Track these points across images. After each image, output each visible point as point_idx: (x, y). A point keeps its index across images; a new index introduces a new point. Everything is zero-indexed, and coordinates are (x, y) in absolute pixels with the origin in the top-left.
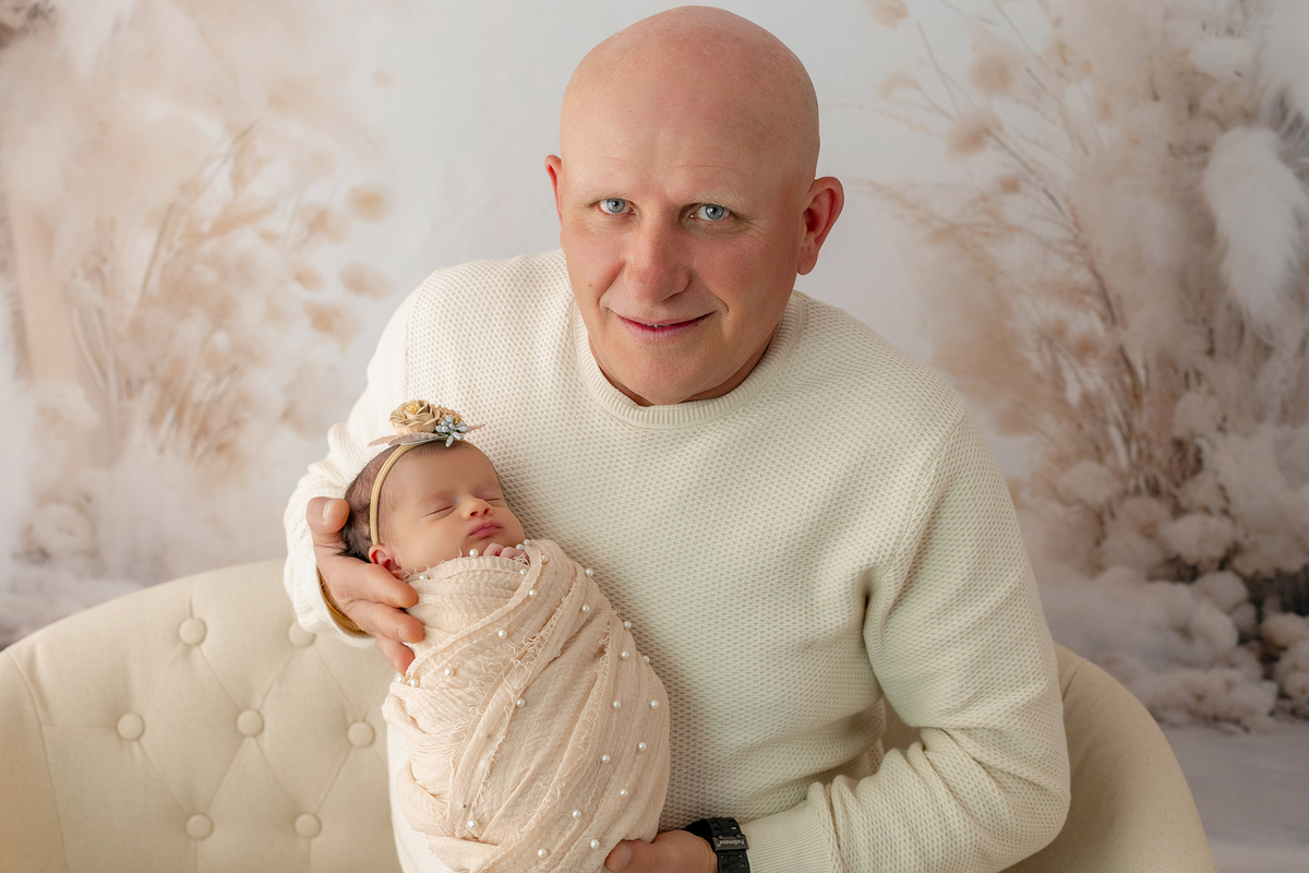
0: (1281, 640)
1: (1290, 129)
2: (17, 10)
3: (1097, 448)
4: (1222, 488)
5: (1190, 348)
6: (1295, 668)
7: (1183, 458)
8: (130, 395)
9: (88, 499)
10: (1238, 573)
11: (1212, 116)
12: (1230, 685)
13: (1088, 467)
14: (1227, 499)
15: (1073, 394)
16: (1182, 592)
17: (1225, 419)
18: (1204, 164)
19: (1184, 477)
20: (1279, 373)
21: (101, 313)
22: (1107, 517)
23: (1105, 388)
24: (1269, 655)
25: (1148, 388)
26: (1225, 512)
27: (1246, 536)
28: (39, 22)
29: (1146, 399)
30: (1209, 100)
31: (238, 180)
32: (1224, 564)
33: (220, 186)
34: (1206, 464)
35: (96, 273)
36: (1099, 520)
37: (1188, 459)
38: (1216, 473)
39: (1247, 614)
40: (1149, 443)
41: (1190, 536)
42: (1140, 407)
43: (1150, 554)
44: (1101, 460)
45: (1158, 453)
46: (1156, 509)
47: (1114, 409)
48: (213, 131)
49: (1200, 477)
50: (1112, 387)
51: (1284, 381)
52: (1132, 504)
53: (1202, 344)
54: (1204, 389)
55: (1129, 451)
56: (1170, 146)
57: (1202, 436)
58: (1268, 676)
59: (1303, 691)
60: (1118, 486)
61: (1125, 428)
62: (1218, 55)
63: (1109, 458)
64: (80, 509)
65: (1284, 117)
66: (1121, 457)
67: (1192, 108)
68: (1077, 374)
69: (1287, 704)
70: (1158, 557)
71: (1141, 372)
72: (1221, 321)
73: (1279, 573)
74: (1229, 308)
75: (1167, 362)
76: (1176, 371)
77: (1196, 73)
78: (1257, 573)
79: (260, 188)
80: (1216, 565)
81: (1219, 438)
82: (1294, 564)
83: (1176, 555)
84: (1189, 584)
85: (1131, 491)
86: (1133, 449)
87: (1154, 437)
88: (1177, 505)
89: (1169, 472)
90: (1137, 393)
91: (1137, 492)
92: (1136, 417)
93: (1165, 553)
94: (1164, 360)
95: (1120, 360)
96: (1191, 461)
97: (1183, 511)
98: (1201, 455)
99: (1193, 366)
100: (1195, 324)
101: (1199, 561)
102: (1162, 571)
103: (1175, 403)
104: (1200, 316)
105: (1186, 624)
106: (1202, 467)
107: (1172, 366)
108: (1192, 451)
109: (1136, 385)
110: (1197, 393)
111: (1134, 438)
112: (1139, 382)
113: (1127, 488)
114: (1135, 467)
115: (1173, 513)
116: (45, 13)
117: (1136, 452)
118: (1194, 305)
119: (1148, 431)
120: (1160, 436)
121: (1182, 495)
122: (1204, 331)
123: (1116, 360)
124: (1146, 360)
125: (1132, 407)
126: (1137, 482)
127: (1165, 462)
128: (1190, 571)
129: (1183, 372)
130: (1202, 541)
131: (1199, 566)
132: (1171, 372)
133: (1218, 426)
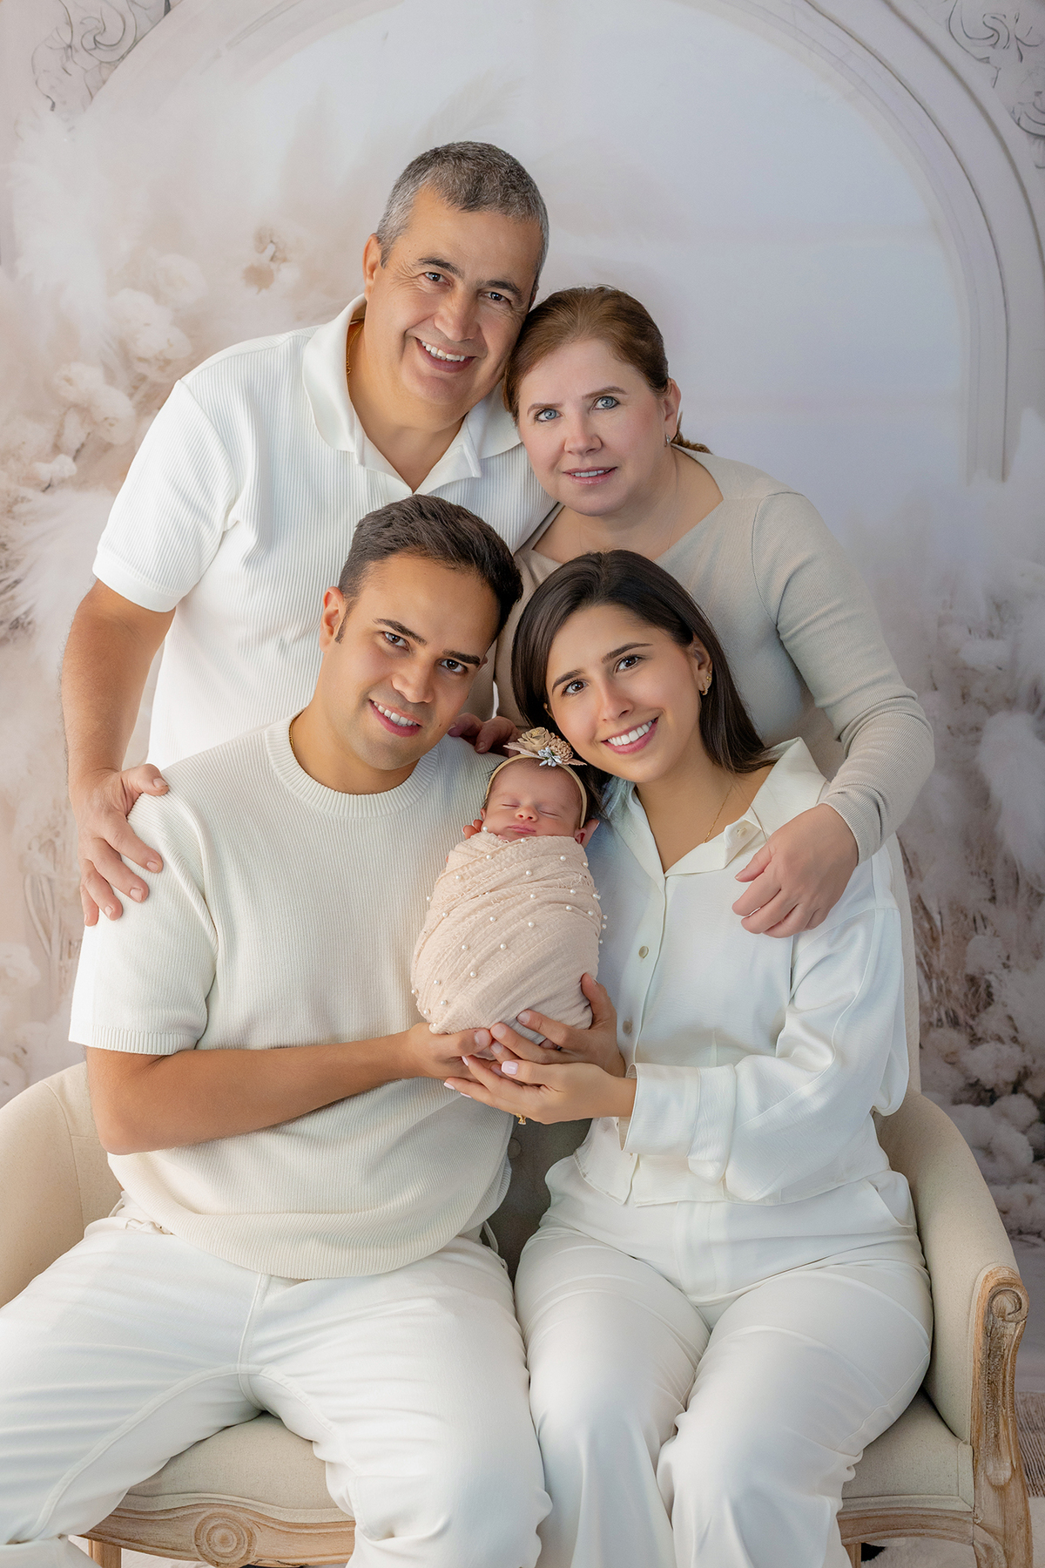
4: (1010, 1018)
5: (975, 896)
7: (977, 991)
8: (70, 956)
9: (25, 1052)
10: (1030, 1096)
11: (981, 702)
12: (1030, 1200)
14: (1016, 1029)
16: (982, 1109)
17: (1008, 958)
18: (977, 742)
19: (978, 1010)
21: (49, 880)
25: (943, 931)
26: (1015, 1040)
27: (1034, 1062)
28: (19, 633)
29: (942, 942)
30: (978, 689)
32: (1016, 1087)
34: (995, 998)
35: (49, 846)
37: (980, 993)
38: (1005, 1005)
40: (947, 980)
41: (988, 1062)
42: (938, 949)
43: (953, 1080)
45: (955, 988)
46: (956, 1038)
49: (991, 1009)
52: (935, 1034)
54: (989, 931)
55: (930, 987)
56: (949, 728)
57: (990, 973)
61: (927, 969)
62: (982, 653)
64: (16, 1060)
65: (1038, 702)
67: (965, 696)
70: (961, 1083)
71: (937, 917)
72: (999, 872)
75: (958, 910)
76: (966, 916)
77: (966, 668)
80: (1010, 1088)
81: (1006, 971)
83: (976, 1080)
84: (988, 1106)
85: (935, 1023)
86: (934, 985)
87: (951, 975)
88: (974, 1035)
89: (966, 1005)
90: (935, 935)
91: (940, 1024)
92: (936, 958)
93: (967, 1078)
94: (955, 907)
95: (919, 908)
96: (984, 995)
97: (979, 1039)
98: (991, 990)
99: (979, 912)
100: (979, 875)
101: (996, 1085)
102: (965, 1095)
103: (967, 944)
104: (983, 868)
105: (989, 1144)
106: (993, 1000)
107: (962, 912)
108: (983, 986)
109: (934, 928)
110: (984, 934)
111: (934, 975)
112: (935, 926)
113: (931, 1020)
114: (936, 1001)
115: (971, 1041)
116: (25, 625)
117: (937, 988)
118: (977, 859)
119: (946, 970)
120: (956, 973)
121: (978, 1025)
122: (987, 881)
123: (916, 907)
124: (940, 908)
125: (931, 948)
126: (939, 1014)
127: (961, 997)
128: (989, 1094)
129: (972, 917)
130: (997, 1067)
131: (996, 1090)
132: (962, 918)
133: (1004, 964)
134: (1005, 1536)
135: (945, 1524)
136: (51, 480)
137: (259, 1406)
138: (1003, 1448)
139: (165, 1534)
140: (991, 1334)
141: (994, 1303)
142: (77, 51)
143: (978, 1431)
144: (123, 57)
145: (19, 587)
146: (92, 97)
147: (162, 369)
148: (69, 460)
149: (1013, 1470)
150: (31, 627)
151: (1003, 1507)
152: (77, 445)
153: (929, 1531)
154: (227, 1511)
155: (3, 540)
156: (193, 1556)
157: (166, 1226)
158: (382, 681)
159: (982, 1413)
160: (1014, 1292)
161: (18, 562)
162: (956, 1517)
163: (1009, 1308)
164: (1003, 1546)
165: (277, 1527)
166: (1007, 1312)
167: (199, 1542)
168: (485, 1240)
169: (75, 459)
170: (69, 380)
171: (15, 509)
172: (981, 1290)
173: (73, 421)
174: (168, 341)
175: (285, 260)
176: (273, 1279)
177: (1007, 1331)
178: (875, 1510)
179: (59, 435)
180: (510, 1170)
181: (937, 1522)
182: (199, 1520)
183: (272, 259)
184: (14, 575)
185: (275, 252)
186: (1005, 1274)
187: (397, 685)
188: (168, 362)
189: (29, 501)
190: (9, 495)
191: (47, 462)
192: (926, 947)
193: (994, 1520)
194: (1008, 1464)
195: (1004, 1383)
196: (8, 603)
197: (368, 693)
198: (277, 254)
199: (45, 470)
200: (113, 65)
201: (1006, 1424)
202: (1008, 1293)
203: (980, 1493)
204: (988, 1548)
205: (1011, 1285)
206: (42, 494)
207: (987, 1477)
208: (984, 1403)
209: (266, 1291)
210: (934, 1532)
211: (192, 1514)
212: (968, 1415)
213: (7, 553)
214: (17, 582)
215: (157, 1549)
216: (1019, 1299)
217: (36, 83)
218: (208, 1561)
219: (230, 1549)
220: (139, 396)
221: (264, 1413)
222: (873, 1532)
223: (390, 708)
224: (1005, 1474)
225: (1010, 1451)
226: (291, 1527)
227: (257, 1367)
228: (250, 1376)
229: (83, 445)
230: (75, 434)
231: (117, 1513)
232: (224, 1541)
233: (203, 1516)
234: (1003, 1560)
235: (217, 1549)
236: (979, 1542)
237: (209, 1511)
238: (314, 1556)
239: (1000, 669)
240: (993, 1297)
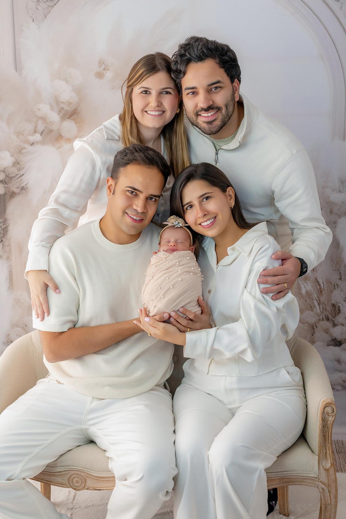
2: (18, 188)
3: (311, 307)
5: (335, 278)
7: (335, 309)
9: (26, 326)
11: (337, 214)
13: (308, 312)
15: (304, 291)
16: (337, 348)
18: (335, 227)
19: (335, 315)
22: (315, 327)
23: (312, 289)
25: (324, 289)
28: (23, 191)
29: (324, 293)
30: (336, 210)
34: (341, 311)
36: (313, 328)
38: (344, 313)
40: (325, 305)
41: (339, 332)
42: (322, 295)
43: (327, 338)
44: (312, 311)
45: (328, 308)
46: (328, 324)
47: (315, 296)
49: (340, 315)
50: (314, 289)
52: (321, 323)
53: (338, 277)
54: (339, 289)
55: (320, 308)
57: (340, 303)
60: (317, 318)
61: (318, 301)
63: (314, 310)
64: (24, 329)
66: (318, 309)
67: (331, 212)
68: (304, 286)
70: (330, 339)
71: (322, 285)
72: (343, 270)
75: (329, 282)
76: (332, 284)
77: (331, 203)
81: (344, 303)
83: (335, 338)
84: (339, 347)
85: (321, 319)
86: (321, 307)
87: (327, 303)
88: (334, 323)
89: (332, 314)
90: (321, 290)
91: (323, 319)
92: (321, 298)
93: (332, 337)
94: (328, 281)
95: (316, 282)
96: (337, 310)
97: (336, 325)
98: (340, 308)
99: (336, 283)
100: (336, 271)
101: (342, 340)
102: (331, 343)
103: (332, 294)
104: (337, 269)
105: (339, 359)
106: (340, 312)
107: (330, 283)
108: (337, 307)
109: (321, 288)
110: (337, 290)
111: (321, 304)
112: (321, 287)
113: (320, 318)
114: (322, 312)
115: (333, 326)
116: (25, 189)
117: (322, 308)
118: (335, 265)
119: (325, 302)
120: (328, 303)
121: (335, 320)
122: (338, 273)
123: (315, 281)
124: (323, 281)
125: (320, 295)
126: (323, 317)
127: (330, 311)
128: (339, 343)
129: (333, 285)
130: (342, 334)
131: (341, 341)
132: (330, 285)
133: (344, 300)
134: (328, 486)
135: (309, 481)
136: (33, 142)
137: (90, 439)
138: (328, 457)
139: (59, 479)
140: (324, 420)
141: (325, 410)
142: (41, 2)
143: (320, 451)
144: (55, 4)
145: (24, 176)
146: (46, 17)
147: (69, 105)
148: (39, 135)
149: (331, 464)
150: (27, 189)
151: (328, 476)
152: (42, 130)
153: (304, 483)
154: (78, 472)
155: (18, 161)
156: (67, 486)
157: (61, 381)
158: (130, 206)
159: (321, 445)
160: (332, 406)
161: (23, 168)
162: (312, 479)
163: (330, 411)
164: (328, 489)
165: (94, 478)
166: (329, 413)
167: (69, 482)
168: (165, 388)
169: (41, 135)
170: (39, 109)
171: (22, 151)
172: (321, 406)
173: (40, 123)
174: (71, 96)
175: (108, 70)
176: (94, 398)
177: (329, 419)
178: (286, 476)
179: (36, 127)
180: (173, 365)
181: (306, 481)
182: (69, 475)
183: (104, 69)
184: (22, 173)
185: (105, 67)
186: (329, 401)
187: (135, 207)
188: (70, 103)
189: (27, 148)
190: (20, 147)
191: (32, 136)
192: (318, 295)
193: (325, 480)
194: (330, 462)
195: (328, 436)
196: (20, 181)
197: (125, 210)
198: (105, 68)
199: (32, 139)
200: (52, 7)
201: (329, 449)
202: (330, 407)
203: (320, 471)
204: (323, 489)
205: (330, 404)
206: (30, 146)
207: (323, 466)
208: (322, 442)
209: (92, 402)
210: (306, 484)
211: (67, 473)
212: (317, 446)
213: (20, 165)
214: (23, 175)
215: (56, 484)
216: (333, 409)
217: (28, 13)
218: (72, 488)
219: (79, 484)
220: (61, 114)
221: (92, 442)
222: (285, 483)
223: (133, 215)
224: (329, 465)
225: (330, 458)
226: (98, 478)
227: (89, 427)
228: (86, 429)
229: (43, 130)
230: (41, 127)
231: (43, 472)
232: (77, 482)
233: (71, 474)
234: (328, 493)
235: (75, 484)
236: (320, 487)
237: (73, 472)
238: (105, 487)
239: (343, 203)
240: (325, 408)
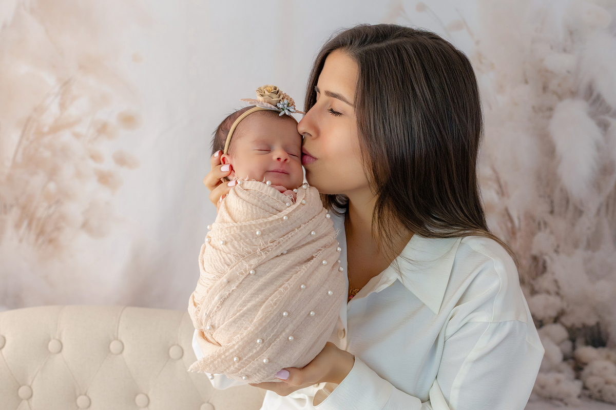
0: (584, 359)
1: (595, 101)
4: (556, 282)
5: (541, 210)
6: (591, 374)
7: (536, 266)
10: (563, 325)
11: (555, 93)
12: (558, 382)
14: (558, 287)
17: (558, 246)
18: (550, 117)
19: (537, 275)
20: (586, 224)
24: (579, 367)
25: (520, 229)
26: (558, 294)
27: (567, 306)
29: (518, 235)
30: (553, 85)
31: (62, 106)
32: (556, 320)
33: (54, 108)
34: (549, 269)
37: (539, 266)
38: (553, 273)
39: (568, 346)
41: (540, 305)
42: (516, 239)
45: (525, 262)
48: (51, 81)
49: (545, 275)
51: (589, 228)
53: (547, 208)
54: (548, 231)
56: (533, 107)
57: (546, 255)
58: (578, 378)
59: (595, 386)
62: (559, 62)
65: (591, 95)
67: (545, 88)
69: (587, 392)
71: (516, 221)
72: (557, 196)
73: (585, 326)
74: (562, 190)
75: (529, 217)
76: (534, 221)
77: (547, 71)
78: (573, 325)
79: (73, 111)
80: (552, 320)
81: (554, 256)
82: (592, 321)
87: (523, 254)
88: (534, 289)
89: (530, 273)
90: (514, 231)
92: (514, 243)
94: (528, 215)
96: (541, 268)
97: (536, 292)
98: (546, 264)
99: (543, 219)
100: (544, 198)
103: (533, 237)
104: (547, 193)
106: (546, 271)
107: (532, 218)
108: (541, 262)
109: (514, 226)
110: (544, 232)
118: (544, 188)
119: (520, 251)
120: (526, 254)
121: (536, 284)
122: (549, 201)
124: (518, 215)
129: (538, 222)
132: (532, 222)
133: (556, 250)
